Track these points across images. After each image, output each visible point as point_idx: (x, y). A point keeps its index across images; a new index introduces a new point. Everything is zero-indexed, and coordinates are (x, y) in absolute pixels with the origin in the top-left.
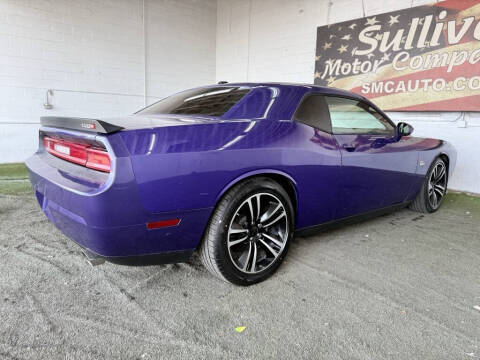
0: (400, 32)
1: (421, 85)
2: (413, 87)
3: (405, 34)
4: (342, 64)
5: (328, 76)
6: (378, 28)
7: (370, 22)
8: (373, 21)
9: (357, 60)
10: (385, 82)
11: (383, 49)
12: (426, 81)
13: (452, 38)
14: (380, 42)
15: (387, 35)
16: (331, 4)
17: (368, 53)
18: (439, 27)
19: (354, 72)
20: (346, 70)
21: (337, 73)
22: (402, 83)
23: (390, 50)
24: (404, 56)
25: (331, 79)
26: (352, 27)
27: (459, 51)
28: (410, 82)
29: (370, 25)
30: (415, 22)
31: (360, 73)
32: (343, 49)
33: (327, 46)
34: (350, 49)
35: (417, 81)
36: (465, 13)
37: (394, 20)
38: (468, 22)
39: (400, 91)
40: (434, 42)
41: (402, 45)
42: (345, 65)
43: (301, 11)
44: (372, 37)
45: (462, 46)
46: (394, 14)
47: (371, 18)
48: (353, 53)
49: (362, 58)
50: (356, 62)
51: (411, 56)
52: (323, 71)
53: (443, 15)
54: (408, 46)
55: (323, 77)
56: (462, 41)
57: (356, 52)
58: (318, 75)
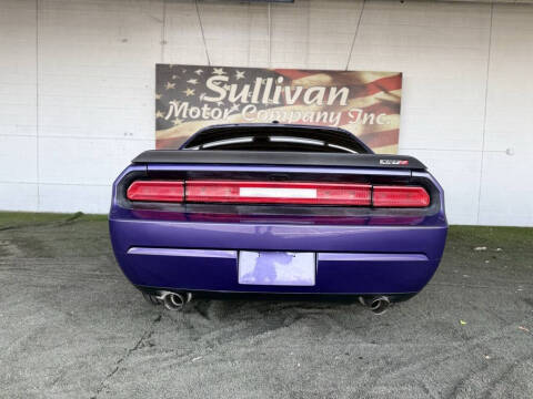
0: (247, 87)
3: (252, 89)
4: (189, 107)
5: (173, 117)
6: (226, 79)
7: (216, 71)
8: (220, 71)
9: (206, 106)
11: (232, 99)
13: (289, 100)
14: (228, 92)
15: (234, 87)
16: (164, 43)
17: (218, 100)
18: (278, 89)
19: (204, 116)
20: (194, 114)
21: (184, 116)
23: (238, 102)
24: (252, 108)
25: (177, 121)
26: (199, 72)
27: (294, 111)
29: (217, 75)
30: (259, 81)
32: (190, 92)
33: (170, 86)
34: (197, 94)
36: (297, 82)
37: (240, 75)
38: (299, 90)
40: (276, 100)
41: (249, 99)
42: (193, 109)
43: (125, 41)
44: (220, 86)
45: (296, 107)
46: (241, 69)
47: (218, 68)
48: (201, 98)
49: (212, 105)
50: (205, 108)
51: (258, 109)
52: (167, 111)
53: (281, 80)
54: (255, 100)
55: (167, 118)
56: (295, 104)
57: (203, 97)
58: (160, 115)
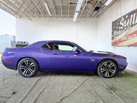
0: (129, 20)
1: (134, 37)
2: (132, 38)
4: (117, 32)
10: (125, 36)
12: (135, 35)
15: (126, 21)
17: (122, 28)
19: (119, 34)
21: (116, 35)
22: (129, 36)
23: (126, 26)
24: (130, 27)
25: (115, 37)
26: (118, 21)
28: (131, 36)
29: (122, 19)
30: (132, 16)
31: (120, 34)
33: (114, 27)
34: (118, 27)
35: (133, 35)
37: (127, 17)
39: (129, 39)
40: (136, 22)
41: (129, 24)
44: (123, 23)
46: (127, 15)
47: (122, 17)
50: (120, 31)
52: (113, 34)
58: (112, 36)
